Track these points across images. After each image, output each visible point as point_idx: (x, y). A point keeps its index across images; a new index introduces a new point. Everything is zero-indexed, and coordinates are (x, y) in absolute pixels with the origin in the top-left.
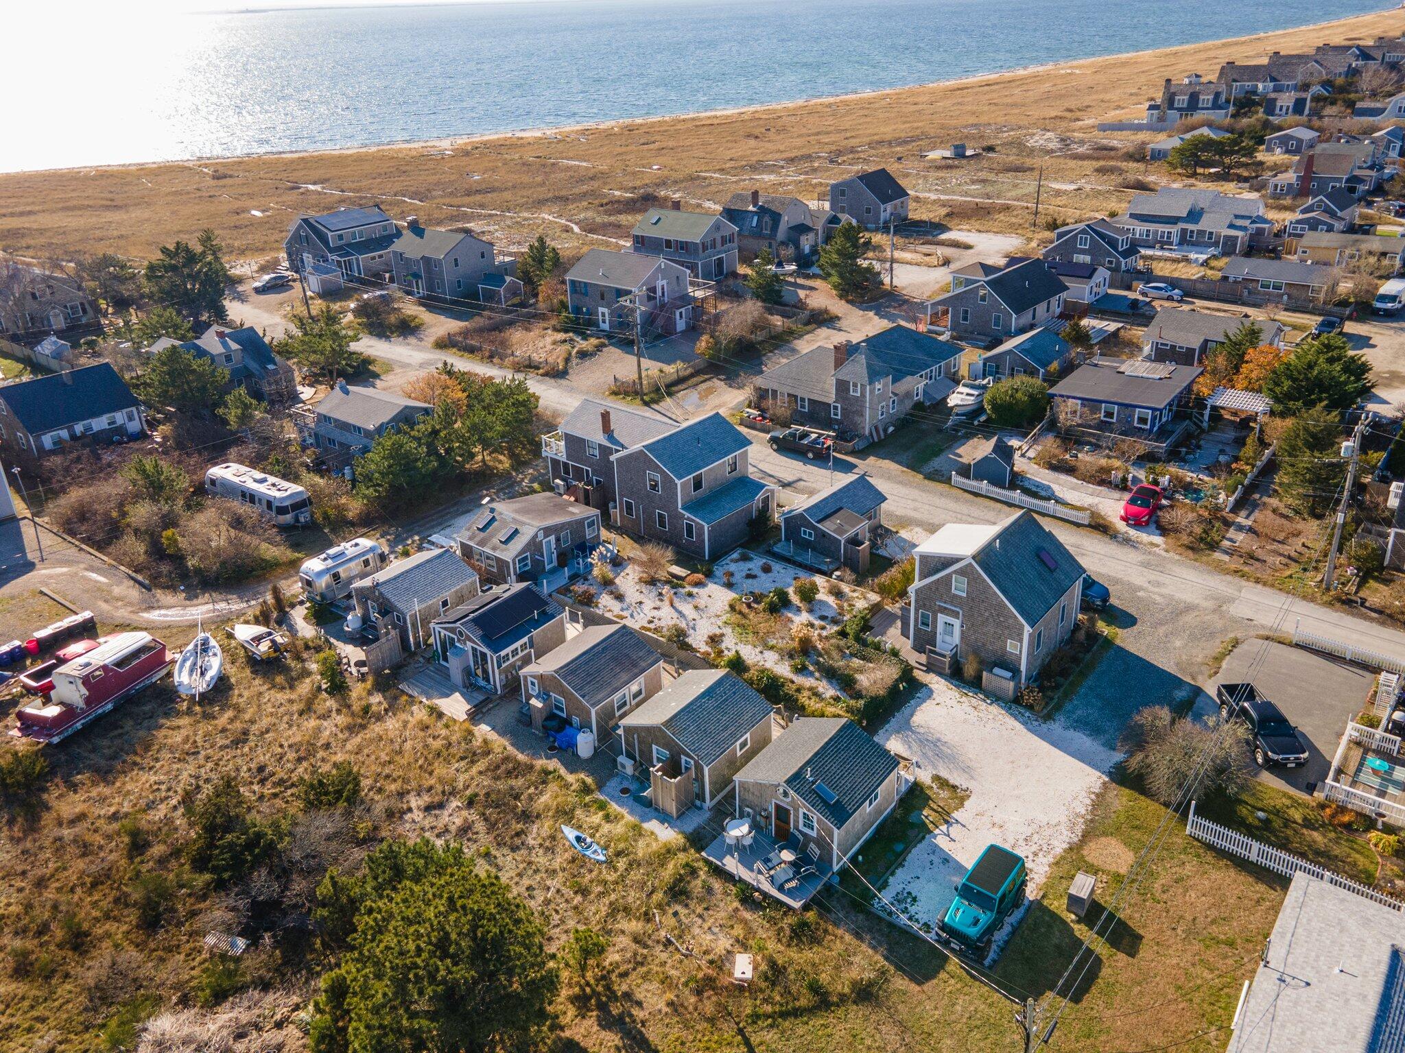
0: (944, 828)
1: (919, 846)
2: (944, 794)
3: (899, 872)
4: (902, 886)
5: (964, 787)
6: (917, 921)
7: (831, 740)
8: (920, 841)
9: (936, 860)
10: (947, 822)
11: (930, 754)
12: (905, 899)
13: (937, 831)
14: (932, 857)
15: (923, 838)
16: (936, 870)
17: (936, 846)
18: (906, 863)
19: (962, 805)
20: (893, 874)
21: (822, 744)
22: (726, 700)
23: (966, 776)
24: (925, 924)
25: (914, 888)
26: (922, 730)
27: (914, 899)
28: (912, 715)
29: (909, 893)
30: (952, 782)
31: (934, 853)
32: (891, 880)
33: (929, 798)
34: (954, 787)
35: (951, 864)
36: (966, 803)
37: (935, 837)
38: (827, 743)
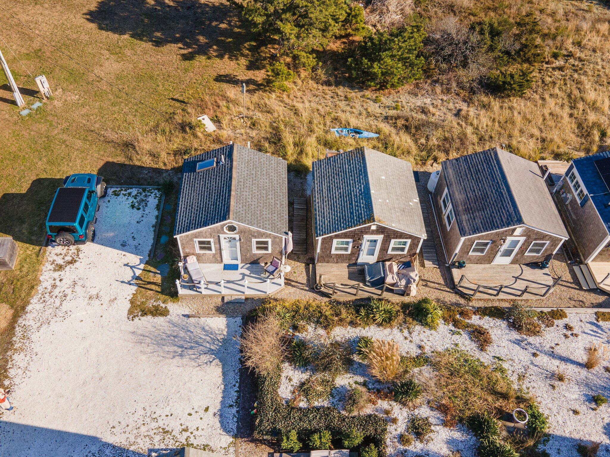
0: (138, 273)
1: (150, 248)
2: (151, 303)
3: (154, 221)
4: (147, 212)
5: (136, 320)
6: (125, 195)
7: (229, 195)
8: (150, 251)
9: (131, 242)
10: (138, 278)
11: (182, 334)
12: (139, 204)
13: (142, 266)
14: (135, 243)
15: (149, 255)
16: (128, 234)
17: (137, 254)
18: (152, 229)
19: (132, 302)
20: (157, 217)
21: (233, 188)
22: (351, 204)
23: (140, 332)
24: (118, 195)
25: (138, 214)
26: (205, 358)
27: (133, 207)
28: (224, 374)
29: (138, 209)
30: (149, 317)
31: (136, 247)
32: (156, 213)
33: (162, 292)
34: (144, 313)
35: (119, 245)
36: (129, 306)
37: (141, 261)
38: (230, 191)
